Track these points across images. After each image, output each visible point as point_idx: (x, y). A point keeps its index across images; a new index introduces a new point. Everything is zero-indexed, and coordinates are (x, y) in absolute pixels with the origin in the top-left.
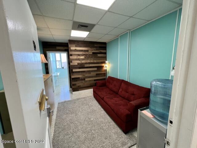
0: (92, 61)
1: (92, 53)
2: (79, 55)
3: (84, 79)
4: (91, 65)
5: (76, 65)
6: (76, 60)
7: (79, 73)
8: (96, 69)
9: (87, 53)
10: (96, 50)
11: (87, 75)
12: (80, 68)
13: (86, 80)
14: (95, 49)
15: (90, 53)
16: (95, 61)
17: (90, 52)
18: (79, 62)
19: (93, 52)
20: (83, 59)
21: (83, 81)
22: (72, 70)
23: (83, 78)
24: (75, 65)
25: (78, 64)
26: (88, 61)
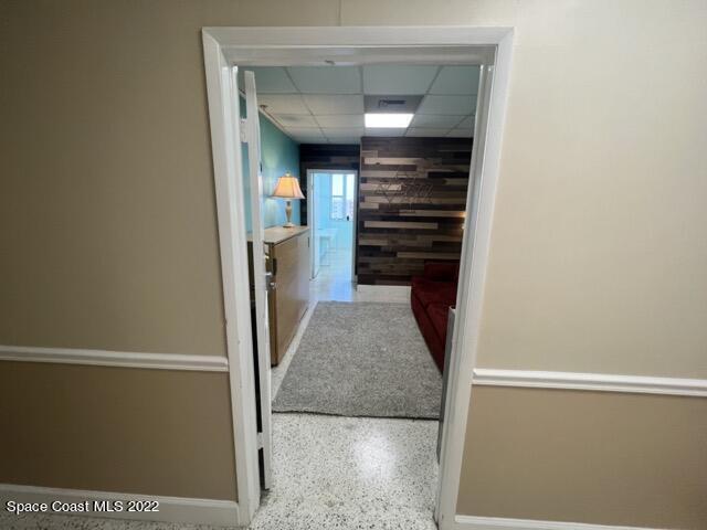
0: (423, 201)
1: (426, 176)
2: (385, 180)
3: (393, 254)
4: (419, 213)
5: (376, 211)
6: (376, 194)
7: (381, 235)
8: (434, 226)
9: (410, 175)
10: (443, 163)
11: (402, 242)
12: (384, 219)
13: (400, 255)
14: (439, 160)
15: (421, 176)
16: (435, 201)
17: (422, 170)
18: (385, 200)
19: (431, 170)
20: (396, 194)
21: (392, 259)
22: (362, 223)
23: (390, 249)
24: (372, 210)
25: (381, 205)
26: (412, 200)
